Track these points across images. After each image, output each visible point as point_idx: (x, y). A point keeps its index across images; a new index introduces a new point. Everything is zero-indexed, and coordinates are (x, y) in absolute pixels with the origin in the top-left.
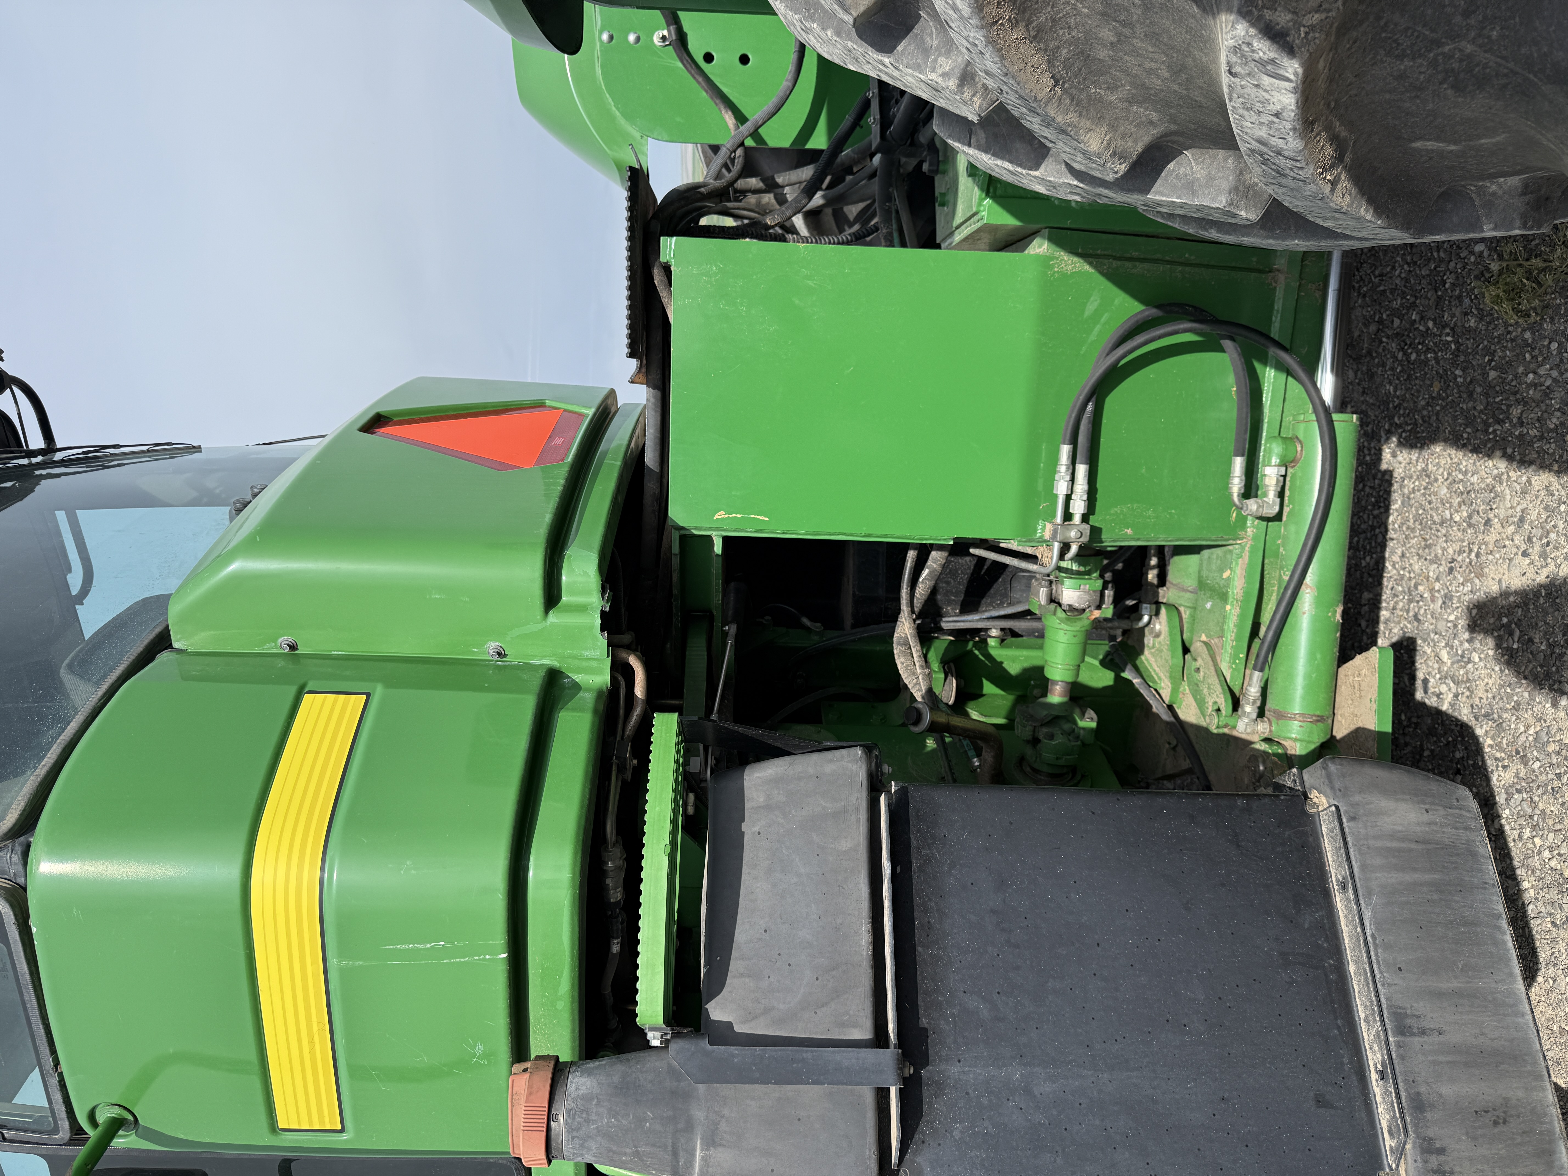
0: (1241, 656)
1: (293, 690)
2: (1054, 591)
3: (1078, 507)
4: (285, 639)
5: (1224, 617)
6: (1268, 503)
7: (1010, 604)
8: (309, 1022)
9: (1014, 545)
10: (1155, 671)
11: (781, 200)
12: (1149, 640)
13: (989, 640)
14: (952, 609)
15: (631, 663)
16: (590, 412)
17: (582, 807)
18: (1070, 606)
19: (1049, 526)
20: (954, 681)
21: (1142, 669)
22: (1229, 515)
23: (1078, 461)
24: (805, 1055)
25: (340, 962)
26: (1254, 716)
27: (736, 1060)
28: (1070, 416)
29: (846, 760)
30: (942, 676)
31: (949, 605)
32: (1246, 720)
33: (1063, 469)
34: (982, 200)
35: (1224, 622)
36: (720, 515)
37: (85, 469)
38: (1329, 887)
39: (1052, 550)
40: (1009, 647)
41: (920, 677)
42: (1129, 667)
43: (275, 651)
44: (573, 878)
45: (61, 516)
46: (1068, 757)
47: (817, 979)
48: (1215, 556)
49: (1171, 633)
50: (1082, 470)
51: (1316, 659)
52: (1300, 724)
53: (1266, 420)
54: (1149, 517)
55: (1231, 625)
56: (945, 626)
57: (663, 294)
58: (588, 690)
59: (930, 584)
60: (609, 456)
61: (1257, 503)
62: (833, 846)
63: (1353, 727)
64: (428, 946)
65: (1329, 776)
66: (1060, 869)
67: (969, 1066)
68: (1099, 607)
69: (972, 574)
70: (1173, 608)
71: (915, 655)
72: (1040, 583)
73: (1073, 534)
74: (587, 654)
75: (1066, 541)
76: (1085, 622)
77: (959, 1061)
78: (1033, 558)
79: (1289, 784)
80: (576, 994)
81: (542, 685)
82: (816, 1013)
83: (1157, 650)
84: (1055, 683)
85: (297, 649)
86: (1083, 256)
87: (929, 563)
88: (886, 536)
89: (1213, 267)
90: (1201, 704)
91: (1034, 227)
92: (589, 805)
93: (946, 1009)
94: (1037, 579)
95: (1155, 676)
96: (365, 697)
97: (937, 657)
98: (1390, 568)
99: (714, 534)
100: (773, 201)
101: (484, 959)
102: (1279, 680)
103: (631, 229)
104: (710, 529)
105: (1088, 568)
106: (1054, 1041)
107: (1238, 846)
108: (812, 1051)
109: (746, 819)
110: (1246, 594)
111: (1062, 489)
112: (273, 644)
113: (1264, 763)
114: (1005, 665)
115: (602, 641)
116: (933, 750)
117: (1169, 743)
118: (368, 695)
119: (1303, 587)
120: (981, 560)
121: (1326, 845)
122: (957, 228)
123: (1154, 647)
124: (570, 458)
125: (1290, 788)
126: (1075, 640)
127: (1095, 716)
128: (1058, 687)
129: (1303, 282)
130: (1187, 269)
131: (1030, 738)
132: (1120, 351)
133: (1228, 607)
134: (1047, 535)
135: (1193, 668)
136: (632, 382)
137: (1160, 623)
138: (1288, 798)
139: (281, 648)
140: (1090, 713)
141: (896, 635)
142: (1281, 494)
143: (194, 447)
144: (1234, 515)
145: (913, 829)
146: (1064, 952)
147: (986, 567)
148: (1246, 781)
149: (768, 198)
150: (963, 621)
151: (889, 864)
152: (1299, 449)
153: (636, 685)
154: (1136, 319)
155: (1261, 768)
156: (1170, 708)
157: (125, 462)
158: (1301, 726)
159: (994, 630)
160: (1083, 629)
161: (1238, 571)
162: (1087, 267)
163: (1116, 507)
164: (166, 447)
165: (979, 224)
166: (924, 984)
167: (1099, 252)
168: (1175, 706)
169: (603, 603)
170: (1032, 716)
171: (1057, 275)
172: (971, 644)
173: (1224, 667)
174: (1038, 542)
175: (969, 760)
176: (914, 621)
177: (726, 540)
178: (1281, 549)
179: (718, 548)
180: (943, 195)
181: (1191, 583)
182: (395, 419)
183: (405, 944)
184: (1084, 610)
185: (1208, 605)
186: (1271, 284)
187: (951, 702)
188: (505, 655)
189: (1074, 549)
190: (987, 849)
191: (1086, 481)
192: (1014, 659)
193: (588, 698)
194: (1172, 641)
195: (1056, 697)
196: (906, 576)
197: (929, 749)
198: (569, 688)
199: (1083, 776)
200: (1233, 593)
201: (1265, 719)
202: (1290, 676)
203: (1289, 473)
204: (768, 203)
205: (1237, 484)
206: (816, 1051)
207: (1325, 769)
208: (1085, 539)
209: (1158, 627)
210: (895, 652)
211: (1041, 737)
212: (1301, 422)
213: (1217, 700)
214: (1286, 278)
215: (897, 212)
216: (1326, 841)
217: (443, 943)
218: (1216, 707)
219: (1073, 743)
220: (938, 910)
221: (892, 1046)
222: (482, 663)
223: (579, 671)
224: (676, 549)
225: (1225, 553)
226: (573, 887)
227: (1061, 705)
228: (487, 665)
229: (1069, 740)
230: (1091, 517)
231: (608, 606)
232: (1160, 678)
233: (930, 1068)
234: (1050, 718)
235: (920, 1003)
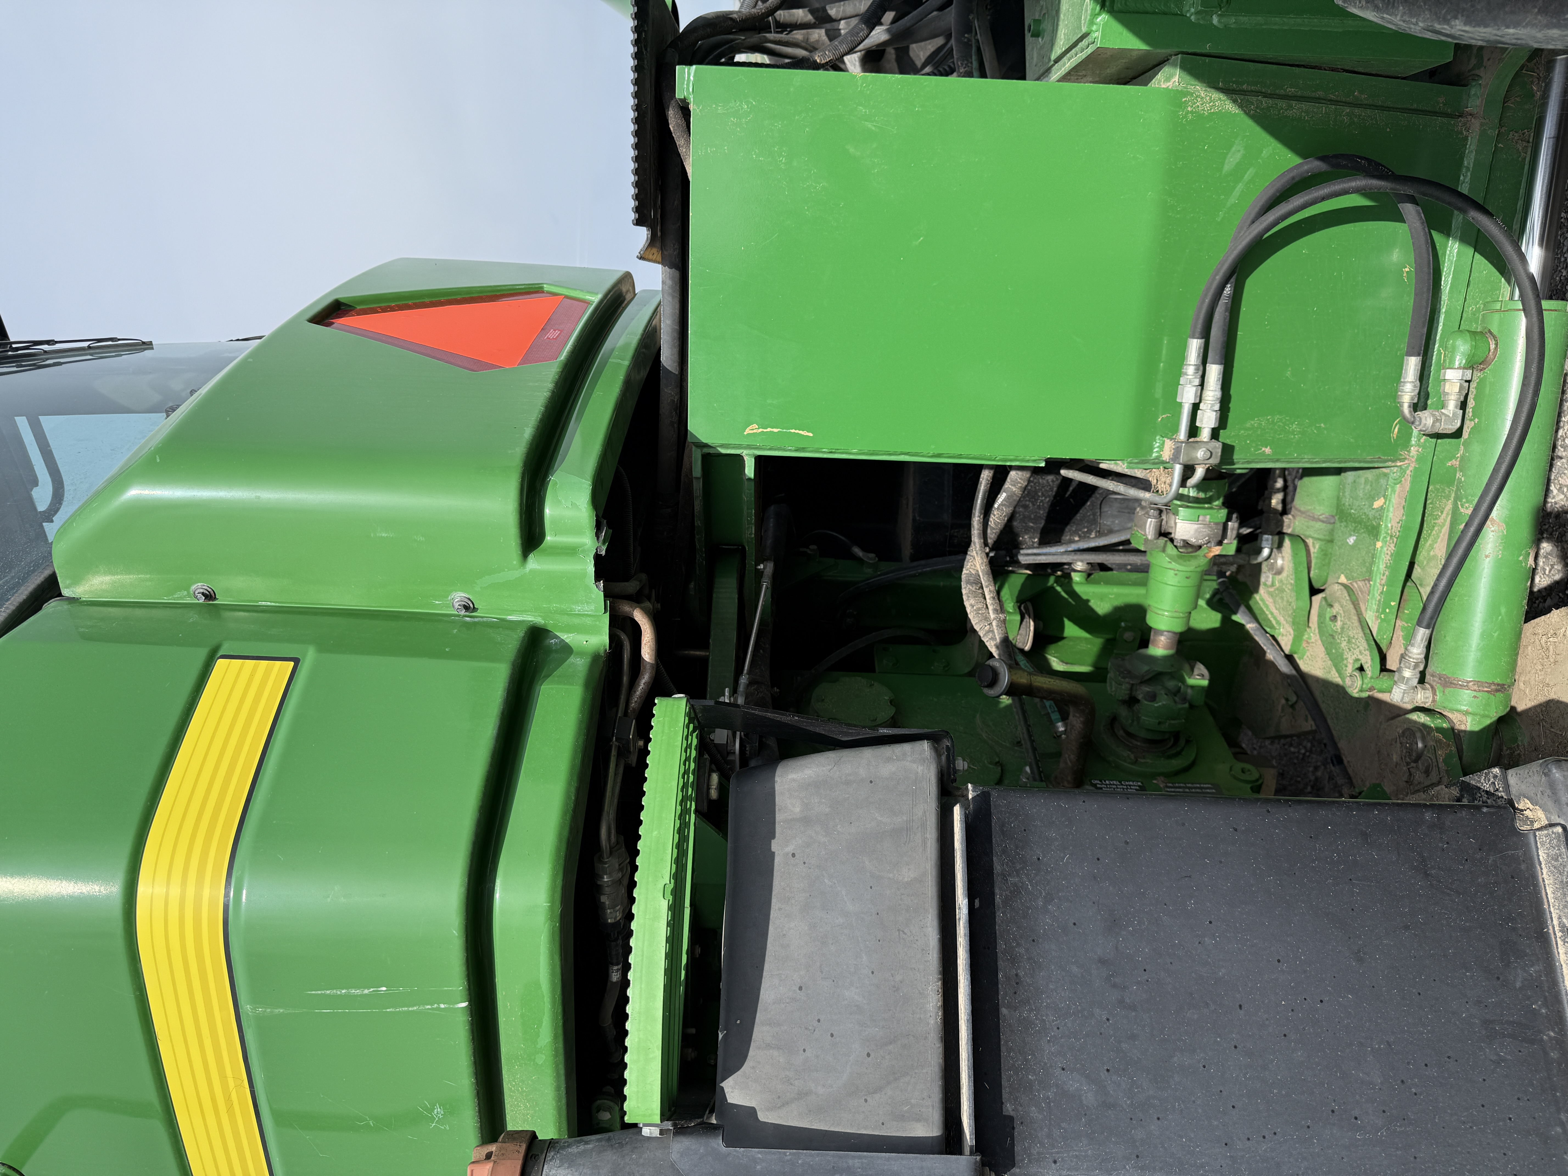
0: (1393, 604)
1: (202, 653)
2: (1164, 523)
3: (1208, 419)
4: (199, 586)
5: (1373, 556)
6: (1446, 416)
7: (1100, 534)
8: (223, 1077)
9: (1121, 467)
10: (1272, 614)
11: (833, 35)
12: (1266, 577)
13: (1073, 574)
14: (1030, 538)
15: (636, 619)
16: (596, 299)
17: (565, 813)
18: (1184, 541)
19: (1169, 445)
20: (1032, 623)
21: (1257, 611)
22: (1390, 430)
23: (1209, 360)
24: (850, 1162)
25: (255, 1008)
26: (1415, 681)
27: (758, 1167)
28: (1203, 302)
29: (909, 759)
30: (1018, 618)
31: (1027, 534)
32: (1403, 687)
33: (1191, 370)
34: (1095, 16)
35: (1372, 563)
36: (753, 429)
37: (15, 369)
38: (1548, 933)
39: (1171, 474)
40: (1097, 582)
41: (994, 623)
42: (1242, 609)
43: (188, 600)
44: (551, 908)
45: (22, 422)
46: (1173, 722)
47: (868, 1055)
48: (1362, 480)
49: (1296, 571)
50: (1214, 371)
51: (1500, 614)
52: (1475, 693)
53: (1443, 310)
54: (1293, 433)
55: (1382, 566)
56: (1023, 559)
57: (680, 142)
58: (581, 654)
59: (1007, 511)
60: (616, 353)
61: (1434, 415)
62: (891, 875)
63: (1541, 699)
64: (366, 991)
65: (1552, 785)
66: (1191, 904)
67: (1068, 1170)
68: (1220, 543)
69: (1055, 497)
70: (1297, 538)
71: (987, 597)
72: (1147, 513)
73: (1200, 454)
74: (577, 608)
75: (1191, 463)
76: (1201, 560)
77: (1055, 1162)
78: (1144, 485)
79: (1487, 787)
80: (561, 1045)
81: (519, 651)
82: (866, 1101)
83: (1277, 589)
84: (1160, 632)
85: (215, 599)
86: (1226, 91)
87: (1007, 485)
88: (960, 456)
89: (1389, 109)
90: (1337, 660)
91: (1162, 52)
92: (575, 810)
93: (1038, 1091)
94: (1143, 508)
95: (1272, 619)
96: (292, 664)
97: (1011, 595)
98: (1555, 492)
99: (744, 453)
100: (825, 38)
101: (439, 1009)
102: (1448, 638)
103: (637, 56)
104: (739, 447)
105: (1210, 494)
106: (1182, 1137)
107: (1427, 875)
108: (860, 1158)
109: (777, 835)
110: (1405, 528)
111: (1188, 396)
112: (185, 593)
113: (1424, 740)
114: (1092, 604)
115: (596, 594)
116: (1008, 707)
117: (1287, 700)
118: (296, 661)
119: (1488, 522)
120: (1067, 481)
121: (1545, 876)
122: (1057, 61)
123: (1273, 585)
124: (564, 355)
125: (1487, 792)
126: (1189, 582)
127: (1205, 672)
128: (1162, 638)
129: (1503, 130)
130: (1357, 111)
131: (1126, 697)
132: (1271, 217)
133: (1379, 544)
134: (1166, 455)
135: (1328, 616)
136: (641, 258)
137: (1283, 557)
138: (1492, 810)
139: (196, 597)
140: (1200, 668)
141: (965, 571)
142: (1463, 405)
143: (144, 343)
144: (1396, 430)
145: (997, 849)
146: (1196, 1016)
147: (1071, 489)
148: (1395, 758)
149: (818, 35)
150: (1045, 554)
151: (966, 901)
152: (1493, 347)
153: (643, 645)
154: (1291, 175)
155: (1420, 745)
156: (1290, 658)
157: (62, 360)
158: (1475, 697)
159: (1079, 563)
160: (1199, 569)
161: (1394, 499)
162: (1230, 107)
163: (1253, 420)
164: (110, 343)
165: (1089, 51)
166: (1009, 1058)
167: (1245, 87)
168: (1296, 656)
169: (597, 545)
170: (1129, 672)
171: (1190, 116)
172: (1052, 580)
173: (1370, 617)
174: (1154, 464)
175: (1052, 723)
176: (987, 554)
177: (761, 461)
178: (1458, 475)
179: (750, 470)
180: (1038, 22)
181: (1322, 509)
182: (359, 307)
183: (336, 989)
184: (1200, 547)
185: (1351, 540)
186: (1462, 133)
187: (1027, 648)
188: (475, 609)
189: (1200, 472)
190: (1095, 878)
191: (1219, 387)
192: (1102, 598)
193: (579, 665)
194: (1298, 579)
195: (1160, 648)
196: (979, 501)
197: (1002, 705)
198: (557, 651)
199: (1188, 742)
200: (1386, 526)
201: (1427, 686)
202: (1463, 634)
203: (1474, 378)
204: (818, 41)
205: (1408, 392)
206: (866, 1157)
207: (1546, 775)
208: (1215, 461)
209: (1280, 562)
210: (964, 591)
211: (1140, 697)
212: (1497, 311)
213: (1360, 657)
214: (1482, 125)
215: (979, 49)
216: (1545, 871)
217: (384, 989)
218: (1358, 665)
219: (1180, 706)
220: (1029, 959)
221: (967, 1150)
222: (445, 619)
223: (569, 629)
224: (697, 471)
225: (1378, 477)
226: (551, 919)
227: (1165, 658)
228: (453, 622)
229: (1175, 702)
230: (1221, 431)
231: (604, 548)
232: (1278, 623)
233: (1016, 1170)
234: (1151, 675)
235: (1004, 1083)
